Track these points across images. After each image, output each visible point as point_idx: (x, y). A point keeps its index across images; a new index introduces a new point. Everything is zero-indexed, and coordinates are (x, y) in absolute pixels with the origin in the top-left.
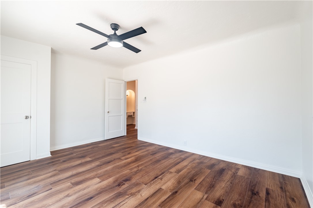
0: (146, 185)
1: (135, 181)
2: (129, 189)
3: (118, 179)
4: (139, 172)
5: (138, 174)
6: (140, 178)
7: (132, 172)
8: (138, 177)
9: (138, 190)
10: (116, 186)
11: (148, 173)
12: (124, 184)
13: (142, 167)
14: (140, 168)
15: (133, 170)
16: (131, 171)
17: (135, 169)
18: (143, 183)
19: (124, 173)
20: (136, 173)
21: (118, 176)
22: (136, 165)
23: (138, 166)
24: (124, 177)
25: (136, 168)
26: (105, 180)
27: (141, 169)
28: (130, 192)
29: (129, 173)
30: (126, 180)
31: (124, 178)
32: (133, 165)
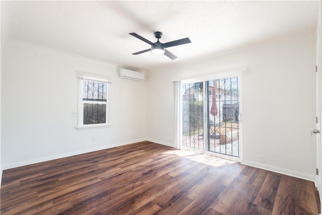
0: (131, 170)
1: (139, 173)
2: (144, 168)
3: (154, 175)
4: (133, 180)
5: (136, 178)
6: (135, 175)
7: (141, 180)
8: (136, 175)
9: (138, 168)
10: (154, 170)
11: (125, 178)
12: (148, 171)
13: (128, 187)
14: (131, 186)
15: (140, 182)
16: (142, 182)
17: (137, 184)
18: (133, 171)
19: (150, 181)
20: (137, 180)
21: (155, 178)
22: (135, 190)
23: (133, 188)
24: (148, 177)
25: (136, 186)
26: (165, 174)
27: (130, 184)
28: (144, 167)
29: (144, 180)
30: (146, 174)
31: (148, 175)
32: (139, 190)
